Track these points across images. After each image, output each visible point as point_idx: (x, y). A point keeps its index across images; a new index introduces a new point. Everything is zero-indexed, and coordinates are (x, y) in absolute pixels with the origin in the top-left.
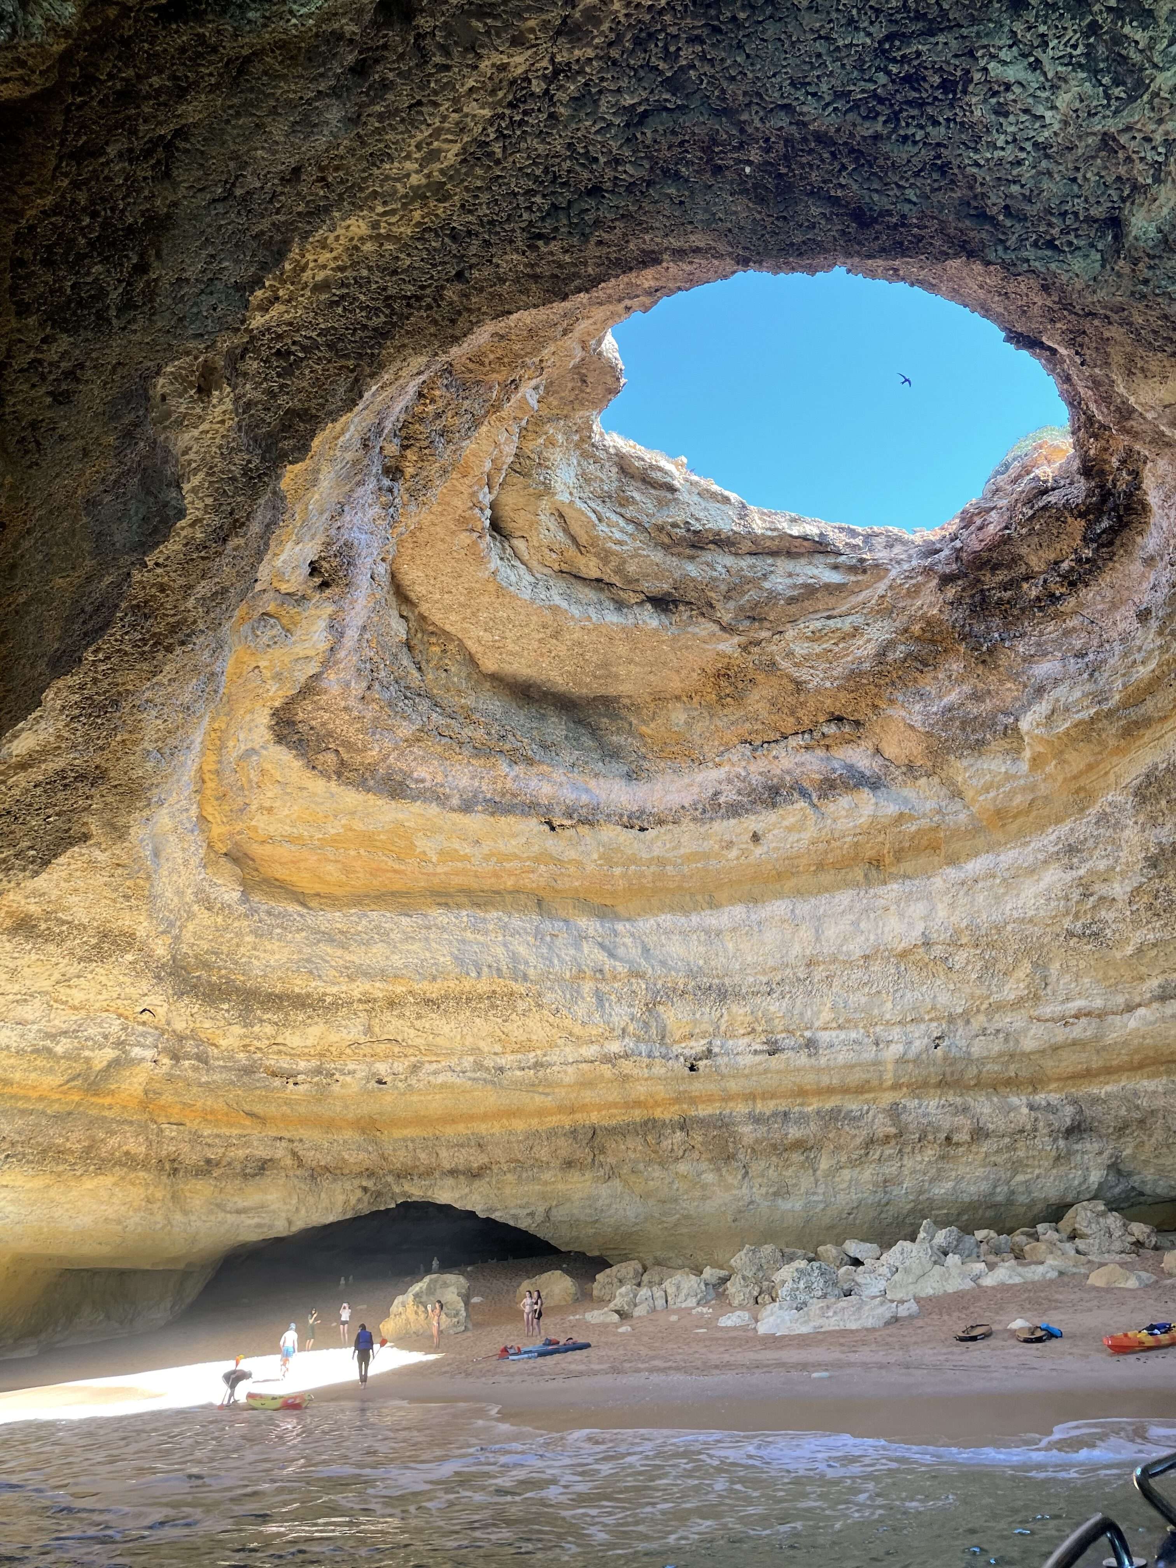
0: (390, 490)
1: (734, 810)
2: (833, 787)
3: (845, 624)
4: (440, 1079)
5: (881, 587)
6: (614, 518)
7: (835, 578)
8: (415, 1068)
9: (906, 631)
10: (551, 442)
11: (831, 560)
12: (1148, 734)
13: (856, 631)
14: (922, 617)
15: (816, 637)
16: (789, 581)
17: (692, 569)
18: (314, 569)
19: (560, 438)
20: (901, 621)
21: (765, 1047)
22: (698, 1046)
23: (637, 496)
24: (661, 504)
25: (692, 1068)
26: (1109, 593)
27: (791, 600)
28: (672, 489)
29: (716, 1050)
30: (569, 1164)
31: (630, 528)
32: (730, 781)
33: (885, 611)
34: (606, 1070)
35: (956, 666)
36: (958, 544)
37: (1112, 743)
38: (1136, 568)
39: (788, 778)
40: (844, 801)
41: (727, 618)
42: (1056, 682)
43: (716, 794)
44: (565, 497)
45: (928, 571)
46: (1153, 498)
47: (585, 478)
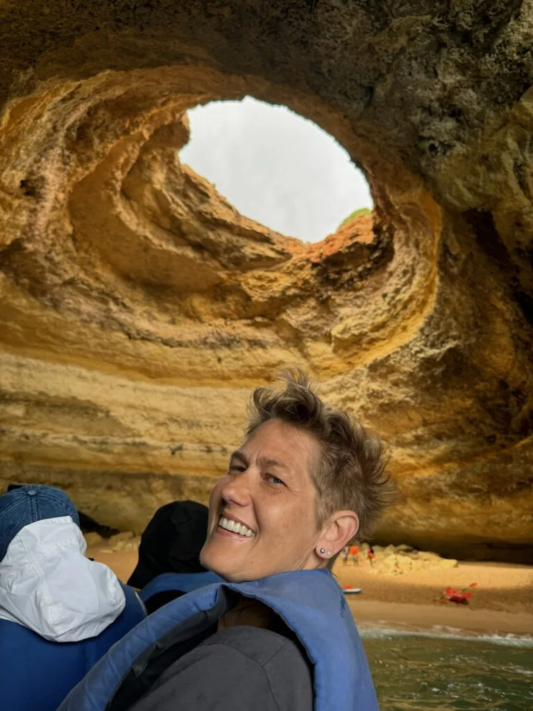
0: (69, 157)
1: (212, 346)
2: (256, 344)
3: (272, 275)
4: (56, 441)
5: (289, 263)
6: (180, 203)
7: (272, 254)
8: (44, 435)
9: (295, 283)
10: (154, 158)
11: (270, 246)
12: (378, 344)
13: (276, 280)
14: (303, 279)
15: (260, 278)
16: (252, 251)
17: (211, 235)
18: (23, 183)
19: (159, 158)
20: (294, 279)
21: (205, 449)
22: (178, 444)
23: (192, 195)
24: (202, 201)
25: (173, 453)
26: (373, 284)
27: (252, 260)
28: (207, 196)
29: (184, 447)
30: (109, 488)
31: (186, 209)
32: (213, 333)
33: (290, 274)
34: (134, 450)
35: (312, 302)
36: (321, 251)
37: (364, 346)
38: (386, 275)
39: (237, 336)
40: (260, 351)
41: (224, 261)
42: (348, 317)
43: (206, 338)
44: (158, 187)
45: (308, 260)
46: (396, 247)
47: (169, 181)
